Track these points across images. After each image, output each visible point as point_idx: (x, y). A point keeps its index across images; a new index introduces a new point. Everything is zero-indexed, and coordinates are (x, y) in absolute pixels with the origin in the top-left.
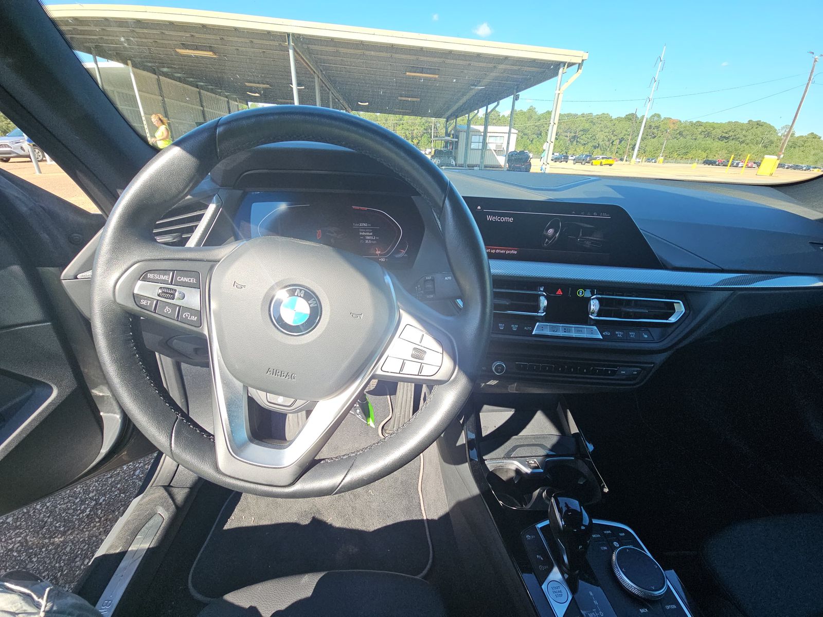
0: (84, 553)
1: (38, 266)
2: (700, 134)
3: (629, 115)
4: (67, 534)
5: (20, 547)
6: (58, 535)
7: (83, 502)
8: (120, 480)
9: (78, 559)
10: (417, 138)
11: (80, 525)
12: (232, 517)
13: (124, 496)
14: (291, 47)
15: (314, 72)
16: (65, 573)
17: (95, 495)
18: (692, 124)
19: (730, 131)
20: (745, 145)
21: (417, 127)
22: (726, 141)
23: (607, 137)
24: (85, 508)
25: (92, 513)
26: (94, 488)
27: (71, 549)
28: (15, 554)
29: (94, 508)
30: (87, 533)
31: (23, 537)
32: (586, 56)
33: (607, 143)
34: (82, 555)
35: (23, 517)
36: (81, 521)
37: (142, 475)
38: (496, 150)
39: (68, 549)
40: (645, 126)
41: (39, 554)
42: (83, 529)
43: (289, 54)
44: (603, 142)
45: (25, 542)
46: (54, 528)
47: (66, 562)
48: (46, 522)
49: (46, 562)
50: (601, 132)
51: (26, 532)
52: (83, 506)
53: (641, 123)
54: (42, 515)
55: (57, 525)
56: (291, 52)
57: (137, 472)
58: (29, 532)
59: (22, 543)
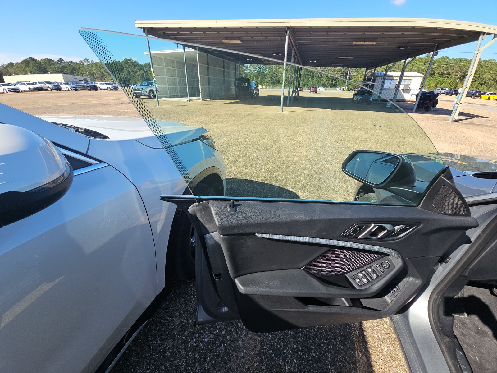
10: (335, 79)
14: (288, 34)
15: (293, 46)
21: (336, 72)
23: (492, 77)
33: (492, 82)
38: (403, 89)
44: (488, 81)
50: (488, 73)
56: (287, 38)
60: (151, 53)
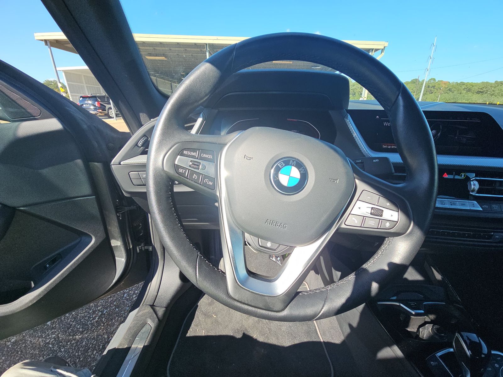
0: (93, 346)
1: (90, 162)
2: (464, 90)
3: (414, 80)
4: (84, 333)
5: (54, 341)
6: (78, 334)
7: (94, 312)
8: (116, 300)
9: (89, 351)
11: (92, 328)
12: (191, 329)
13: (118, 310)
14: (207, 51)
16: (81, 359)
17: (101, 308)
18: (457, 83)
19: (483, 88)
20: (494, 97)
22: (482, 94)
24: (95, 316)
25: (99, 320)
26: (101, 304)
27: (85, 343)
28: (51, 346)
29: (100, 317)
30: (96, 333)
31: (56, 335)
32: (386, 44)
34: (92, 348)
35: (58, 321)
36: (92, 324)
37: (128, 297)
39: (84, 343)
40: (425, 86)
41: (66, 346)
42: (93, 330)
43: (206, 56)
45: (57, 339)
46: (76, 329)
47: (82, 352)
48: (72, 325)
49: (70, 352)
51: (58, 331)
52: (94, 315)
53: (422, 84)
54: (69, 320)
55: (78, 327)
56: (207, 53)
57: (125, 295)
58: (61, 331)
59: (55, 339)
60: (57, 70)
